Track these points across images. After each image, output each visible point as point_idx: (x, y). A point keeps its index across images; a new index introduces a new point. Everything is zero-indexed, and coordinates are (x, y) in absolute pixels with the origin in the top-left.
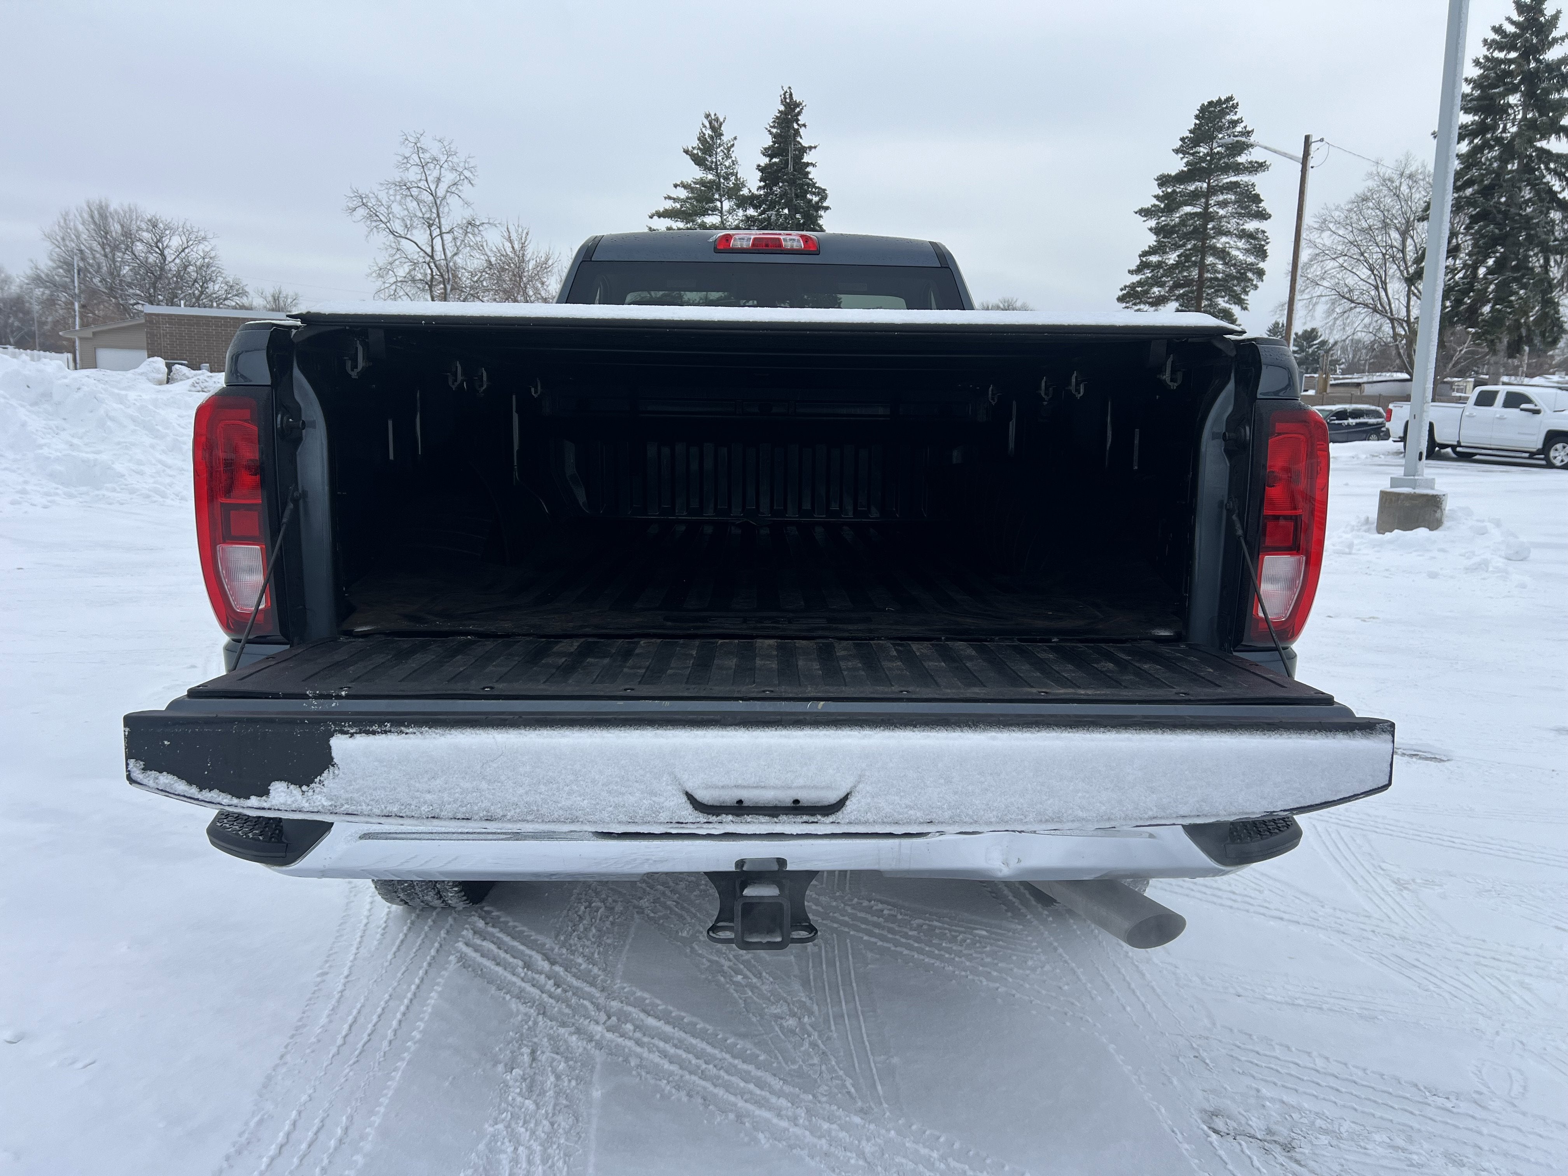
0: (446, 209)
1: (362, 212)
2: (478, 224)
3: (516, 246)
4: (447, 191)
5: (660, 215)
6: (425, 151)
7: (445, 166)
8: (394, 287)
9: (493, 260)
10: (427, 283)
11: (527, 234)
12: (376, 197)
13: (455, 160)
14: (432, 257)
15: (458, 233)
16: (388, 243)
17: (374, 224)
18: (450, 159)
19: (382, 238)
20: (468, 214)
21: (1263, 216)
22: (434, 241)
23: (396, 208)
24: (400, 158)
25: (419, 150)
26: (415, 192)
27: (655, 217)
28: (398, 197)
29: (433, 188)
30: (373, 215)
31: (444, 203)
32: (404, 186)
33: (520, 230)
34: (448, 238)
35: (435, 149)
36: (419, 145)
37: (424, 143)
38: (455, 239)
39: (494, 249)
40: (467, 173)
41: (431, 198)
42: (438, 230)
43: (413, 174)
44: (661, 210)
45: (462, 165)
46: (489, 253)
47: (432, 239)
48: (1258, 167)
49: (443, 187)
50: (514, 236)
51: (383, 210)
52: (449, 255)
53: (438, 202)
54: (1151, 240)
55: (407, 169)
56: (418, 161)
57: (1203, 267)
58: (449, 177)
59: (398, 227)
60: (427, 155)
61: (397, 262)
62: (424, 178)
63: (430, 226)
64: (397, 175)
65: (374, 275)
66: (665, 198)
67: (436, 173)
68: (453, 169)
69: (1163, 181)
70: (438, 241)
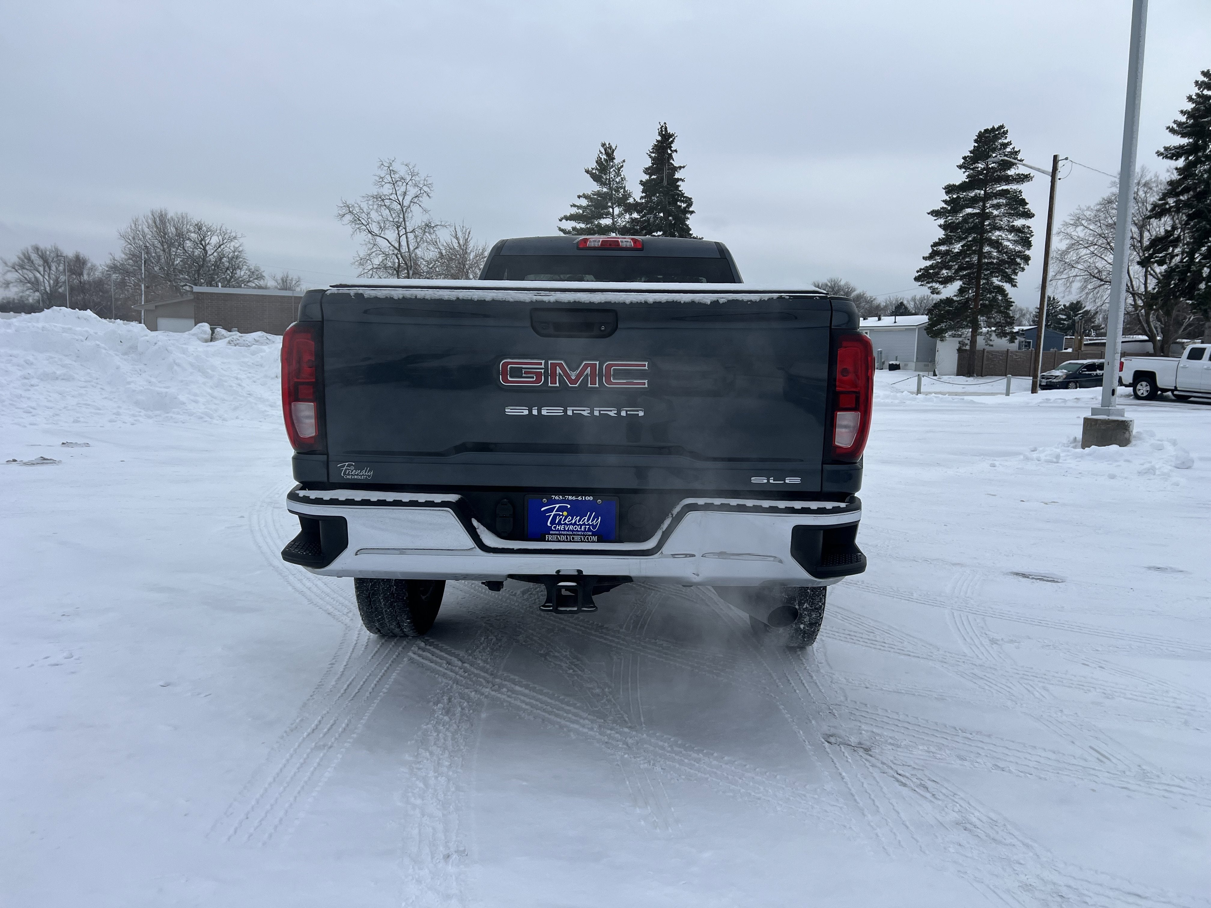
0: (410, 215)
1: (349, 217)
2: (433, 225)
3: (461, 242)
4: (411, 202)
5: (567, 218)
6: (395, 172)
7: (410, 183)
8: (371, 272)
9: (444, 252)
10: (395, 269)
11: (469, 233)
12: (360, 206)
13: (417, 179)
14: (399, 250)
15: (418, 232)
16: (367, 240)
17: (357, 226)
18: (413, 178)
19: (364, 236)
20: (425, 218)
21: (1028, 215)
22: (401, 238)
23: (374, 215)
24: (377, 178)
25: (391, 172)
26: (387, 202)
27: (564, 220)
28: (375, 207)
29: (401, 200)
30: (357, 220)
31: (409, 210)
32: (379, 198)
33: (464, 230)
34: (411, 236)
35: (402, 171)
36: (391, 168)
37: (394, 167)
38: (416, 237)
39: (445, 244)
40: (426, 189)
41: (399, 207)
42: (404, 230)
43: (387, 189)
44: (568, 215)
45: (422, 182)
46: (441, 248)
47: (400, 237)
48: (1023, 178)
49: (408, 198)
50: (460, 234)
51: (364, 216)
52: (412, 248)
53: (404, 211)
54: (941, 234)
55: (382, 186)
56: (390, 179)
57: (981, 255)
58: (412, 192)
59: (375, 229)
60: (397, 176)
61: (374, 254)
62: (394, 192)
63: (398, 227)
64: (375, 191)
65: (357, 263)
66: (571, 206)
67: (403, 189)
68: (416, 185)
69: (950, 189)
70: (403, 238)
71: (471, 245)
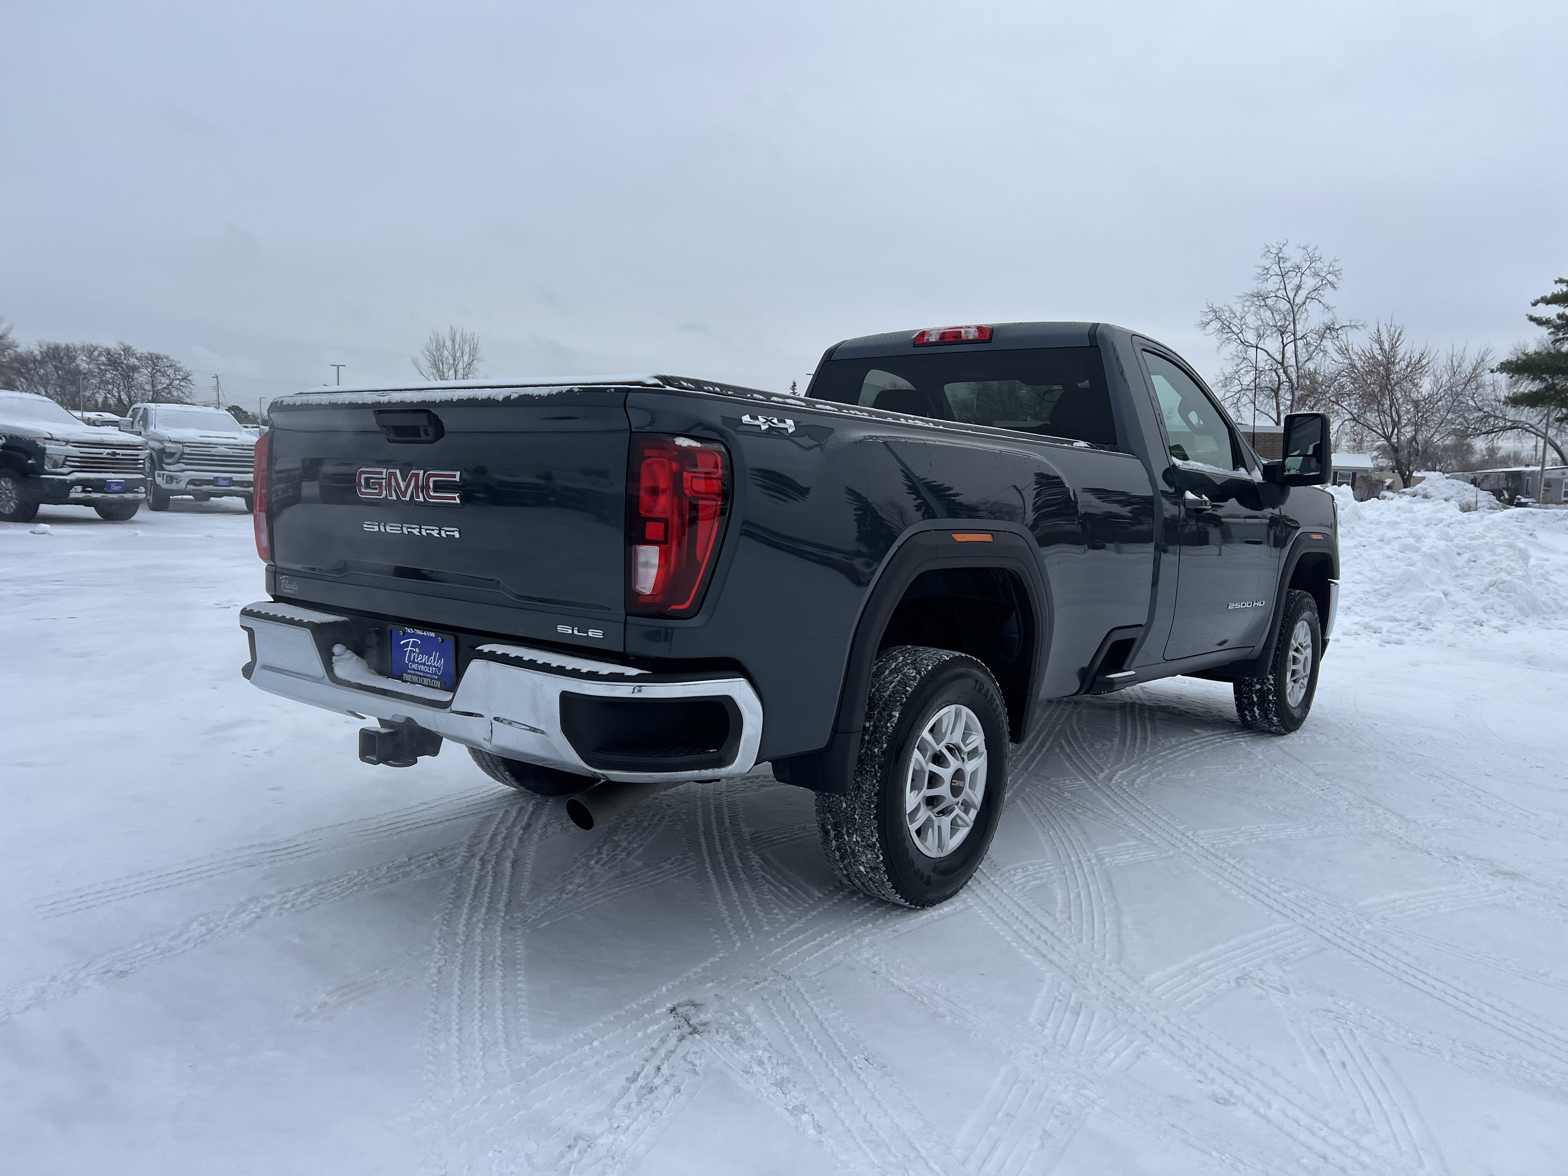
0: (1304, 316)
1: (1216, 325)
2: (1337, 327)
3: (1386, 346)
4: (1307, 298)
5: (1547, 301)
6: (1285, 260)
7: (1307, 273)
8: (1238, 395)
9: (1359, 364)
10: (1272, 390)
11: (1400, 334)
12: (1231, 310)
13: (1318, 265)
14: (1282, 364)
15: (1312, 338)
16: (1235, 353)
17: (1225, 336)
18: (1313, 265)
19: (1233, 348)
20: (1327, 318)
22: (1286, 348)
23: (1251, 319)
24: (1260, 270)
25: (1280, 260)
26: (1270, 302)
27: (1540, 305)
28: (1253, 308)
29: (1291, 297)
30: (1226, 327)
31: (1303, 309)
32: (1262, 297)
33: (1393, 329)
34: (1300, 343)
35: (1295, 256)
36: (1280, 255)
37: (1286, 253)
38: (1308, 344)
39: (1360, 352)
40: (1330, 278)
41: (1288, 305)
42: (1292, 336)
43: (1273, 283)
44: (1549, 295)
45: (1325, 269)
46: (1354, 357)
47: (1284, 347)
49: (1302, 294)
50: (1385, 337)
51: (1236, 321)
52: (1302, 359)
53: (1296, 309)
55: (1267, 280)
56: (1278, 270)
58: (1310, 283)
59: (1251, 338)
60: (1288, 265)
61: (1242, 372)
62: (1282, 287)
63: (1282, 334)
64: (1254, 286)
65: (1220, 384)
66: (1556, 282)
67: (1296, 281)
68: (1316, 274)
70: (1290, 348)
71: (1401, 351)
